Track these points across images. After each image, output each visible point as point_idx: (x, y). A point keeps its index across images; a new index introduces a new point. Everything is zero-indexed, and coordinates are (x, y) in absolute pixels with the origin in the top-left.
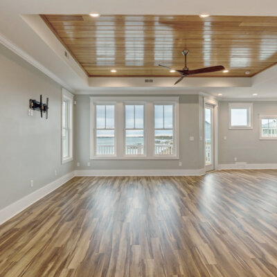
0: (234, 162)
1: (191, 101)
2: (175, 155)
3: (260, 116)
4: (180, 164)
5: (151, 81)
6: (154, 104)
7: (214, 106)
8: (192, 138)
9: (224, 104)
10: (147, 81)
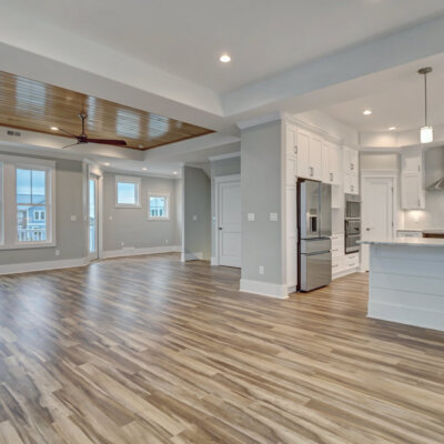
0: (120, 248)
1: (70, 168)
2: (50, 241)
3: (149, 193)
4: (57, 253)
5: (18, 134)
6: (16, 167)
7: (98, 177)
8: (73, 218)
9: (110, 175)
10: (10, 133)
